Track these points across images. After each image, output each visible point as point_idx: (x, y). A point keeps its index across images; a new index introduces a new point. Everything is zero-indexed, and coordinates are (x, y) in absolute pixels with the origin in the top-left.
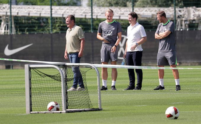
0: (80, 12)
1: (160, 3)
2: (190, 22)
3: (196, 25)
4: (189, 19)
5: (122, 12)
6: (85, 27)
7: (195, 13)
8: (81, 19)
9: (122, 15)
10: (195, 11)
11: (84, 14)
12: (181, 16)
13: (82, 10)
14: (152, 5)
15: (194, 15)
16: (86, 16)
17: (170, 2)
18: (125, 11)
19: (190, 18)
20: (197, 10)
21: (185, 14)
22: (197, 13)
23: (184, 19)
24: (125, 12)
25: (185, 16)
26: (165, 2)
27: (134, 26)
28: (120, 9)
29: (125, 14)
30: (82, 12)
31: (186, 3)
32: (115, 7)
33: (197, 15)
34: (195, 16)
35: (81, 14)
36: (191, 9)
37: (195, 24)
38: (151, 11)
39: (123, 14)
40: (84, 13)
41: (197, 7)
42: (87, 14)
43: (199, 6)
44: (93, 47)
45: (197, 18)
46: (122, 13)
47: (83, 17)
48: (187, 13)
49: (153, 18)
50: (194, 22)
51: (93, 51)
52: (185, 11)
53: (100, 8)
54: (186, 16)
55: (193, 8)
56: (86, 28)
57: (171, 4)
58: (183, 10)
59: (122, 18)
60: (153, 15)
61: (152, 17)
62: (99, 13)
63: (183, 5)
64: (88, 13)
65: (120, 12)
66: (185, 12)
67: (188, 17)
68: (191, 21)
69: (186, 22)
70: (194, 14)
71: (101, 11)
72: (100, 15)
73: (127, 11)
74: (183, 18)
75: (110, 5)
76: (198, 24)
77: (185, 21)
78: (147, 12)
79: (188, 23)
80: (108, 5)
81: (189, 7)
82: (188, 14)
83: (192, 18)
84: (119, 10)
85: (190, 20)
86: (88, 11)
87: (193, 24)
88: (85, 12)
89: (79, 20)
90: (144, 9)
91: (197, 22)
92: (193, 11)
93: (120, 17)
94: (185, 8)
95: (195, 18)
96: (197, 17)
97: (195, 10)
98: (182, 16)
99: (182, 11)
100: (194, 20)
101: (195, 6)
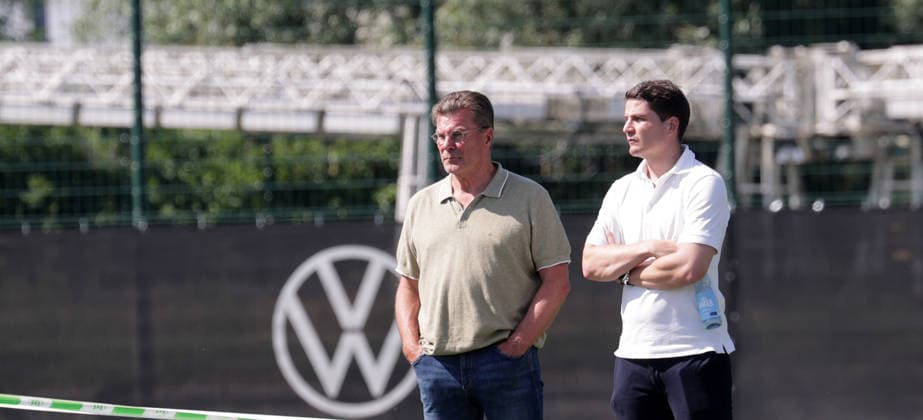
0: (39, 86)
1: (600, 19)
2: (817, 152)
3: (857, 171)
4: (806, 129)
5: (339, 79)
6: (65, 192)
7: (846, 86)
8: (38, 131)
9: (333, 107)
10: (846, 73)
11: (67, 100)
12: (749, 106)
13: (45, 69)
14: (540, 30)
15: (840, 103)
16: (77, 108)
17: (669, 13)
18: (357, 76)
19: (814, 121)
20: (864, 65)
21: (779, 95)
22: (863, 88)
23: (769, 131)
24: (363, 84)
25: (782, 106)
26: (632, 10)
27: (667, 175)
28: (317, 61)
29: (356, 94)
30: (55, 80)
31: (784, 15)
32: (279, 50)
33: (866, 104)
34: (849, 112)
35: (43, 95)
36: (824, 62)
37: (845, 162)
38: (538, 77)
39: (342, 96)
40: (65, 88)
41: (864, 46)
42: (89, 101)
43: (870, 39)
44: (145, 330)
45: (864, 120)
46: (335, 87)
47: (61, 117)
48: (790, 91)
49: (552, 127)
50: (842, 152)
51: (146, 357)
52: (776, 73)
53: (177, 57)
54: (786, 108)
55: (834, 54)
56: (72, 200)
57: (678, 24)
58: (767, 70)
59: (333, 124)
60: (553, 103)
61: (550, 118)
62: (170, 89)
63: (758, 29)
64: (90, 90)
65: (319, 86)
66: (781, 79)
67: (799, 118)
68: (820, 145)
69: (784, 155)
70: (841, 94)
71: (184, 73)
72: (180, 108)
73: (371, 77)
74: (765, 120)
75: (244, 32)
76: (867, 163)
77: (779, 144)
78: (513, 79)
79: (799, 156)
80: (231, 30)
81: (807, 44)
82: (802, 97)
83: (828, 121)
84: (314, 72)
85: (816, 137)
86: (95, 75)
87: (833, 162)
88: (77, 80)
89: (22, 138)
90: (488, 63)
91: (862, 150)
92: (838, 76)
93: (321, 115)
94: (777, 51)
95: (853, 124)
96: (865, 117)
97: (850, 63)
98: (760, 109)
99: (756, 75)
100: (843, 138)
101: (848, 39)
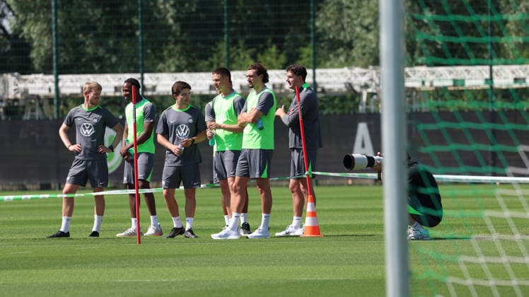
2: (9, 104)
3: (21, 109)
4: (6, 97)
7: (17, 85)
10: (17, 82)
15: (15, 90)
19: (8, 95)
20: (22, 79)
22: (22, 86)
33: (23, 90)
34: (18, 92)
36: (11, 78)
37: (17, 107)
41: (23, 74)
45: (22, 95)
50: (16, 104)
55: (13, 76)
67: (4, 94)
68: (10, 101)
70: (15, 87)
76: (24, 107)
79: (4, 104)
82: (5, 88)
83: (11, 94)
85: (9, 99)
87: (13, 106)
91: (22, 103)
92: (15, 82)
95: (19, 96)
97: (18, 79)
100: (16, 100)
101: (18, 72)
